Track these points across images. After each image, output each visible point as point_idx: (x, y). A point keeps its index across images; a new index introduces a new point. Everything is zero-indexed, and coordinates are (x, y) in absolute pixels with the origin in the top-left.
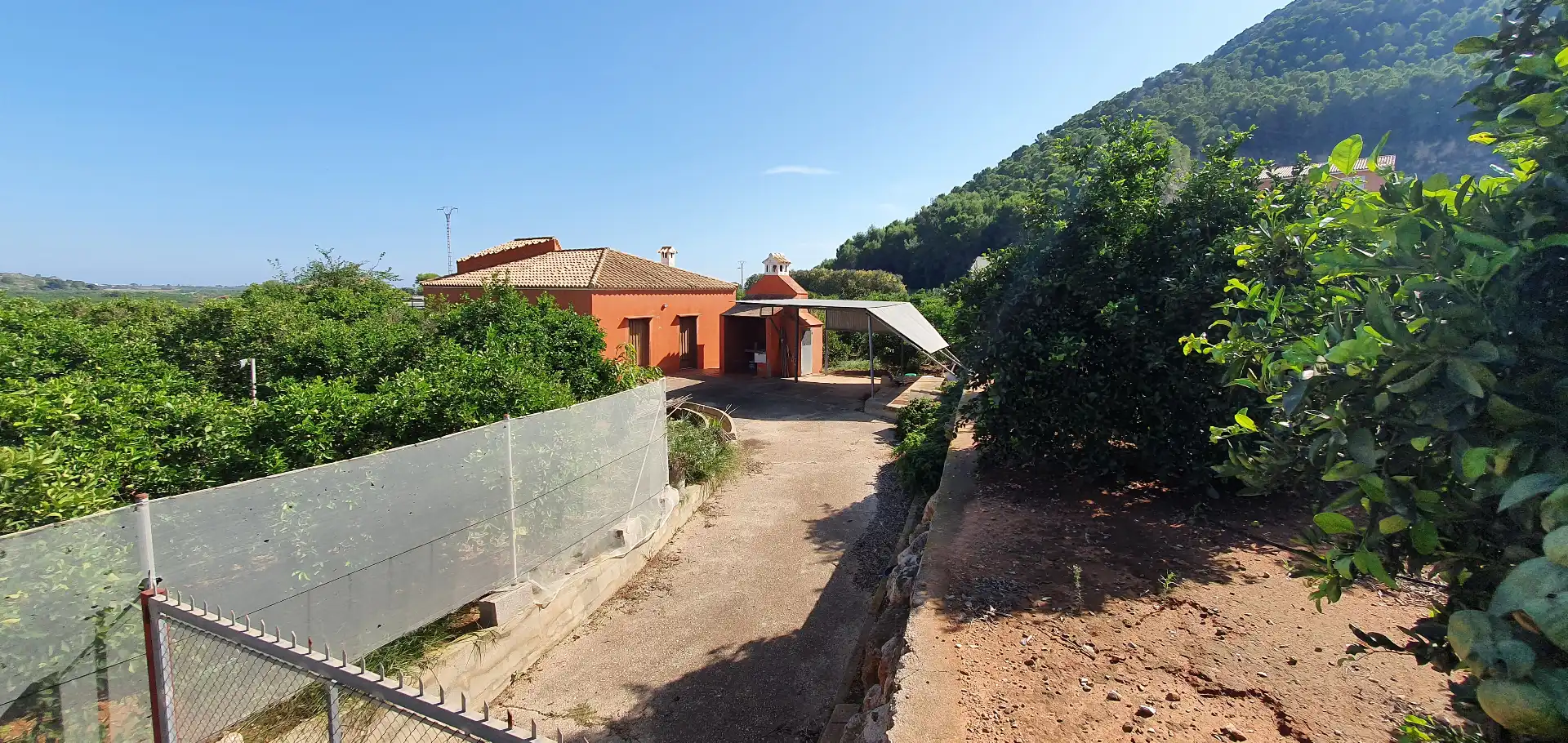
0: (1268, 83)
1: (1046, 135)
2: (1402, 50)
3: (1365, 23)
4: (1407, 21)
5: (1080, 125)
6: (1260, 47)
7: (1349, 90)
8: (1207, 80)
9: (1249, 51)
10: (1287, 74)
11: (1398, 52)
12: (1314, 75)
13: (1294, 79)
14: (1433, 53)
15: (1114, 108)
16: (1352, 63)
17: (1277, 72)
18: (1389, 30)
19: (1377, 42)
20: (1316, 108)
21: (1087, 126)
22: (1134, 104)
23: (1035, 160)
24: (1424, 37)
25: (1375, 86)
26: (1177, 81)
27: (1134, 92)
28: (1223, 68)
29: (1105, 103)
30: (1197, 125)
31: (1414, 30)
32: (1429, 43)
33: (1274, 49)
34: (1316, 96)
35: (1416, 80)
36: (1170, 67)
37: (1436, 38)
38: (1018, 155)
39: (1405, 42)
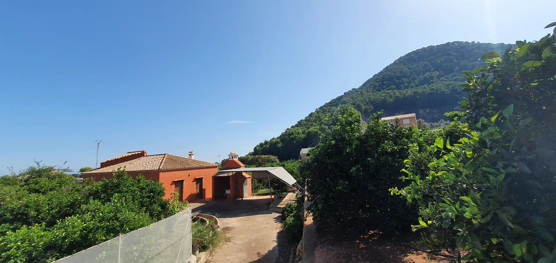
0: (378, 93)
1: (318, 109)
2: (409, 85)
3: (399, 78)
4: (409, 77)
5: (328, 106)
6: (373, 84)
7: (399, 95)
8: (361, 93)
9: (371, 85)
10: (382, 91)
11: (408, 86)
12: (389, 91)
13: (384, 93)
14: (417, 86)
15: (337, 101)
16: (398, 88)
17: (379, 90)
18: (405, 80)
19: (403, 83)
20: (391, 100)
21: (330, 106)
22: (342, 100)
23: (316, 117)
24: (414, 81)
25: (405, 94)
26: (353, 93)
27: (342, 96)
28: (365, 89)
29: (334, 100)
30: (361, 105)
31: (411, 80)
32: (415, 83)
33: (377, 84)
34: (391, 97)
35: (414, 93)
36: (351, 89)
37: (416, 82)
38: (311, 115)
39: (409, 83)
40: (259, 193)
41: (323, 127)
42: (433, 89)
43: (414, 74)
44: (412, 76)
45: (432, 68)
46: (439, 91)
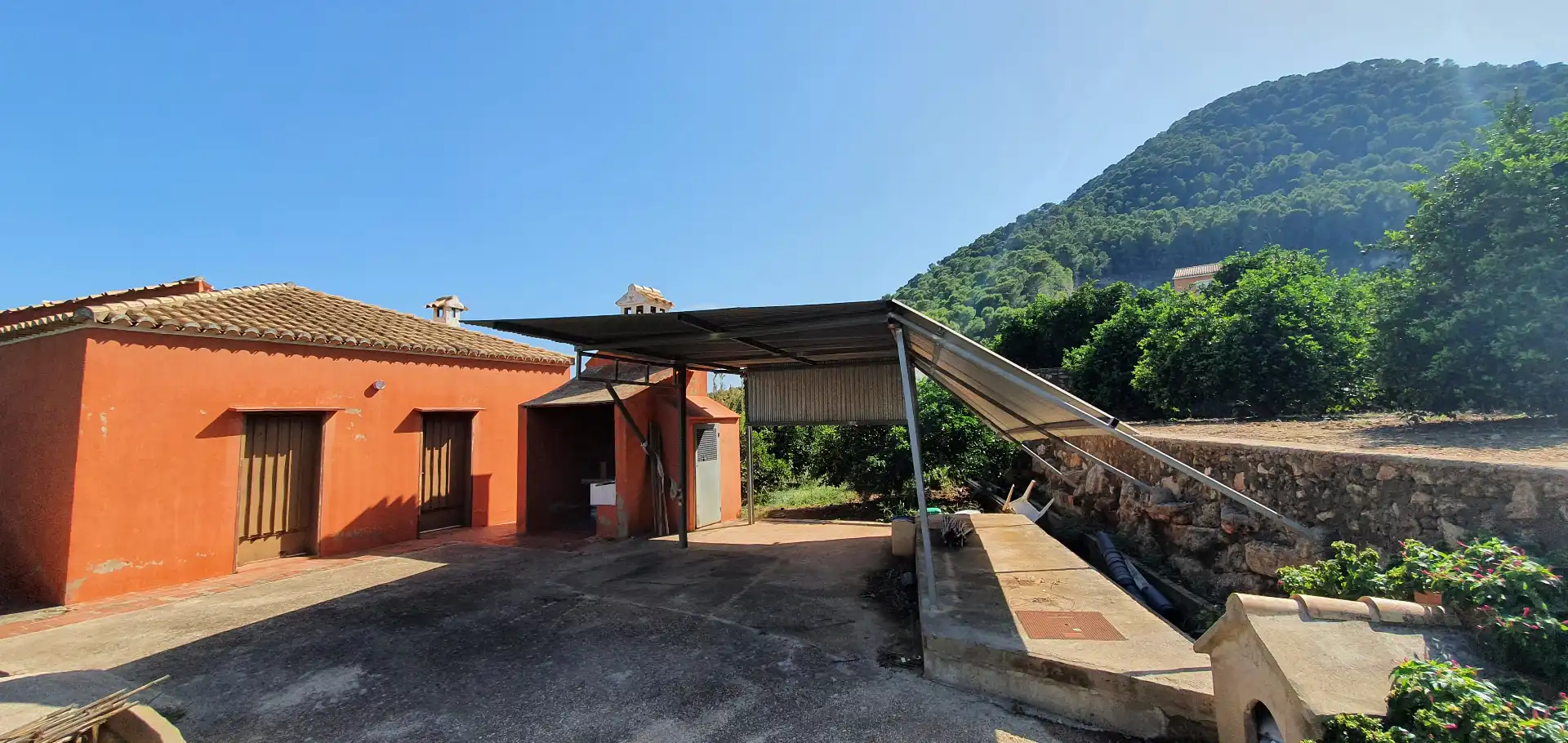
0: (1123, 219)
1: (937, 265)
2: (1221, 193)
3: (1187, 173)
4: (1220, 171)
5: (967, 255)
6: (1107, 191)
7: (1190, 222)
8: (1070, 217)
9: (1101, 193)
10: (1136, 212)
11: (1219, 196)
12: (1158, 212)
13: (1143, 216)
14: (1246, 195)
15: (996, 240)
16: (1185, 203)
17: (1124, 210)
18: (1207, 178)
19: (1201, 187)
20: (1168, 238)
21: (973, 255)
22: (1012, 236)
23: (932, 285)
24: (1236, 183)
25: (1212, 220)
26: (1045, 218)
27: (1009, 228)
28: (1081, 208)
29: (986, 237)
30: (1072, 253)
31: (1227, 177)
32: (1240, 187)
33: (1119, 193)
34: (1165, 227)
35: (1242, 215)
36: (1038, 206)
37: (1245, 183)
38: (914, 283)
39: (1223, 186)
40: (777, 506)
41: (961, 309)
42: (1302, 204)
43: (1236, 160)
44: (1232, 168)
45: (1296, 142)
46: (1322, 208)
